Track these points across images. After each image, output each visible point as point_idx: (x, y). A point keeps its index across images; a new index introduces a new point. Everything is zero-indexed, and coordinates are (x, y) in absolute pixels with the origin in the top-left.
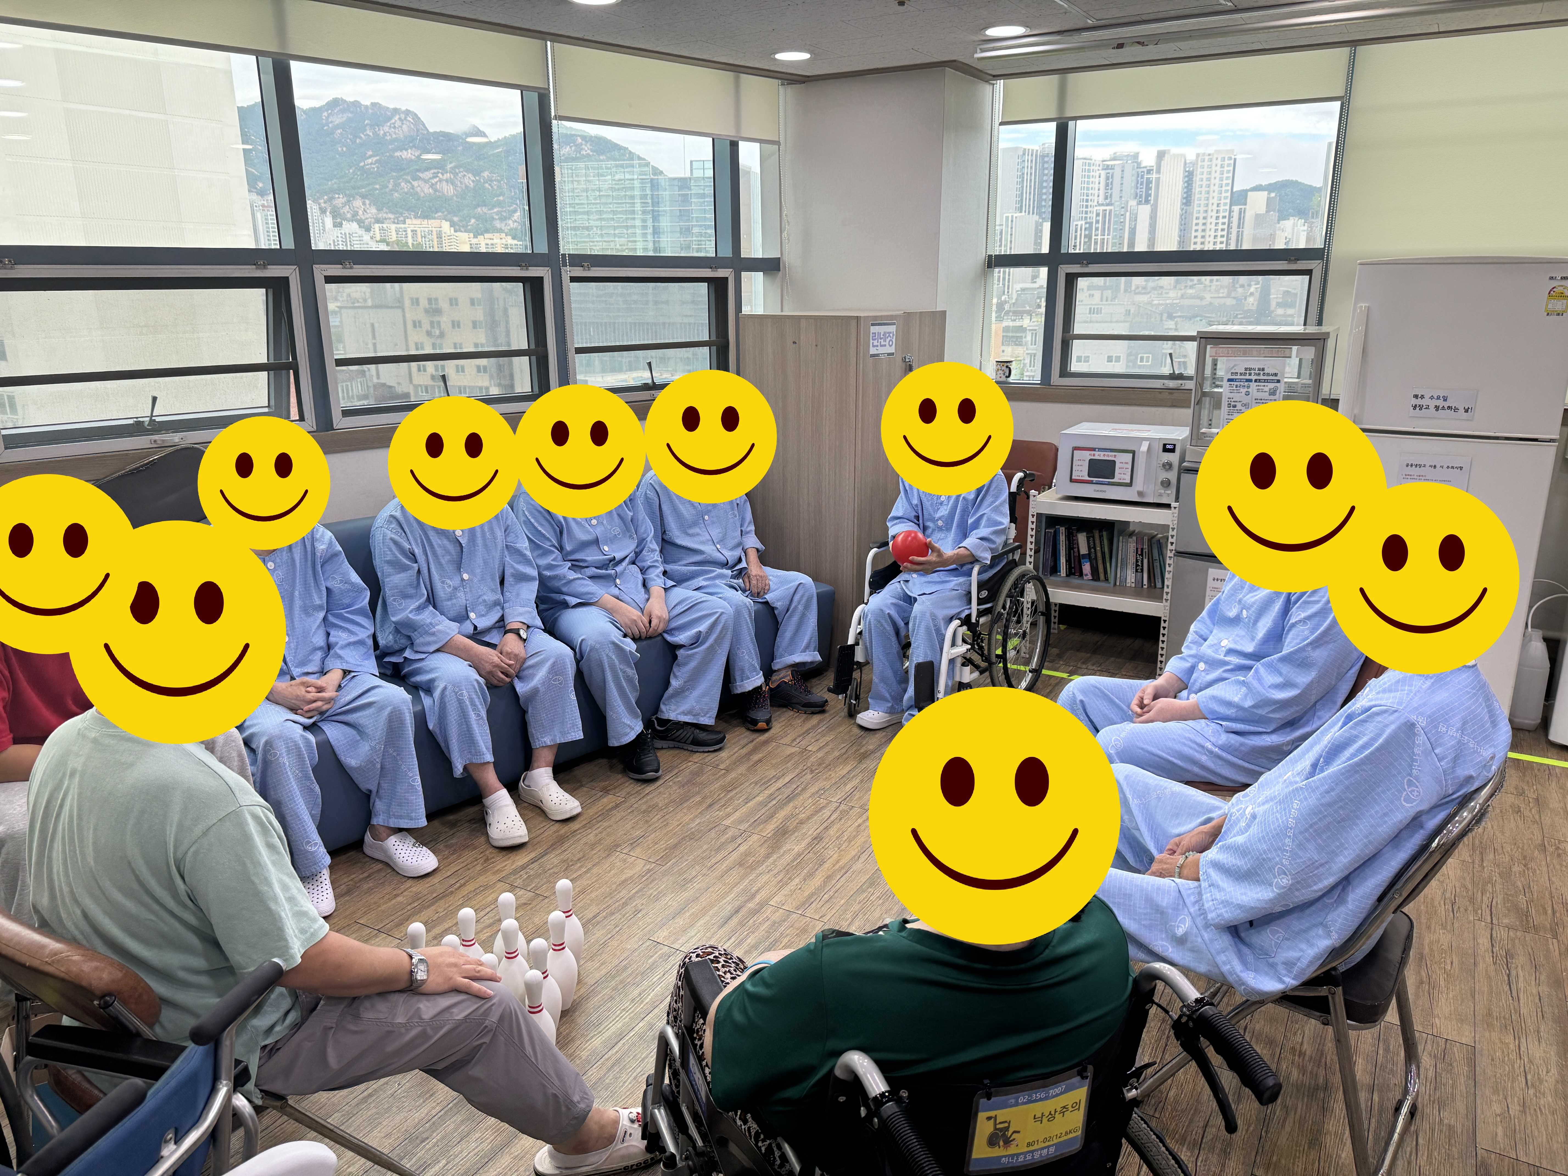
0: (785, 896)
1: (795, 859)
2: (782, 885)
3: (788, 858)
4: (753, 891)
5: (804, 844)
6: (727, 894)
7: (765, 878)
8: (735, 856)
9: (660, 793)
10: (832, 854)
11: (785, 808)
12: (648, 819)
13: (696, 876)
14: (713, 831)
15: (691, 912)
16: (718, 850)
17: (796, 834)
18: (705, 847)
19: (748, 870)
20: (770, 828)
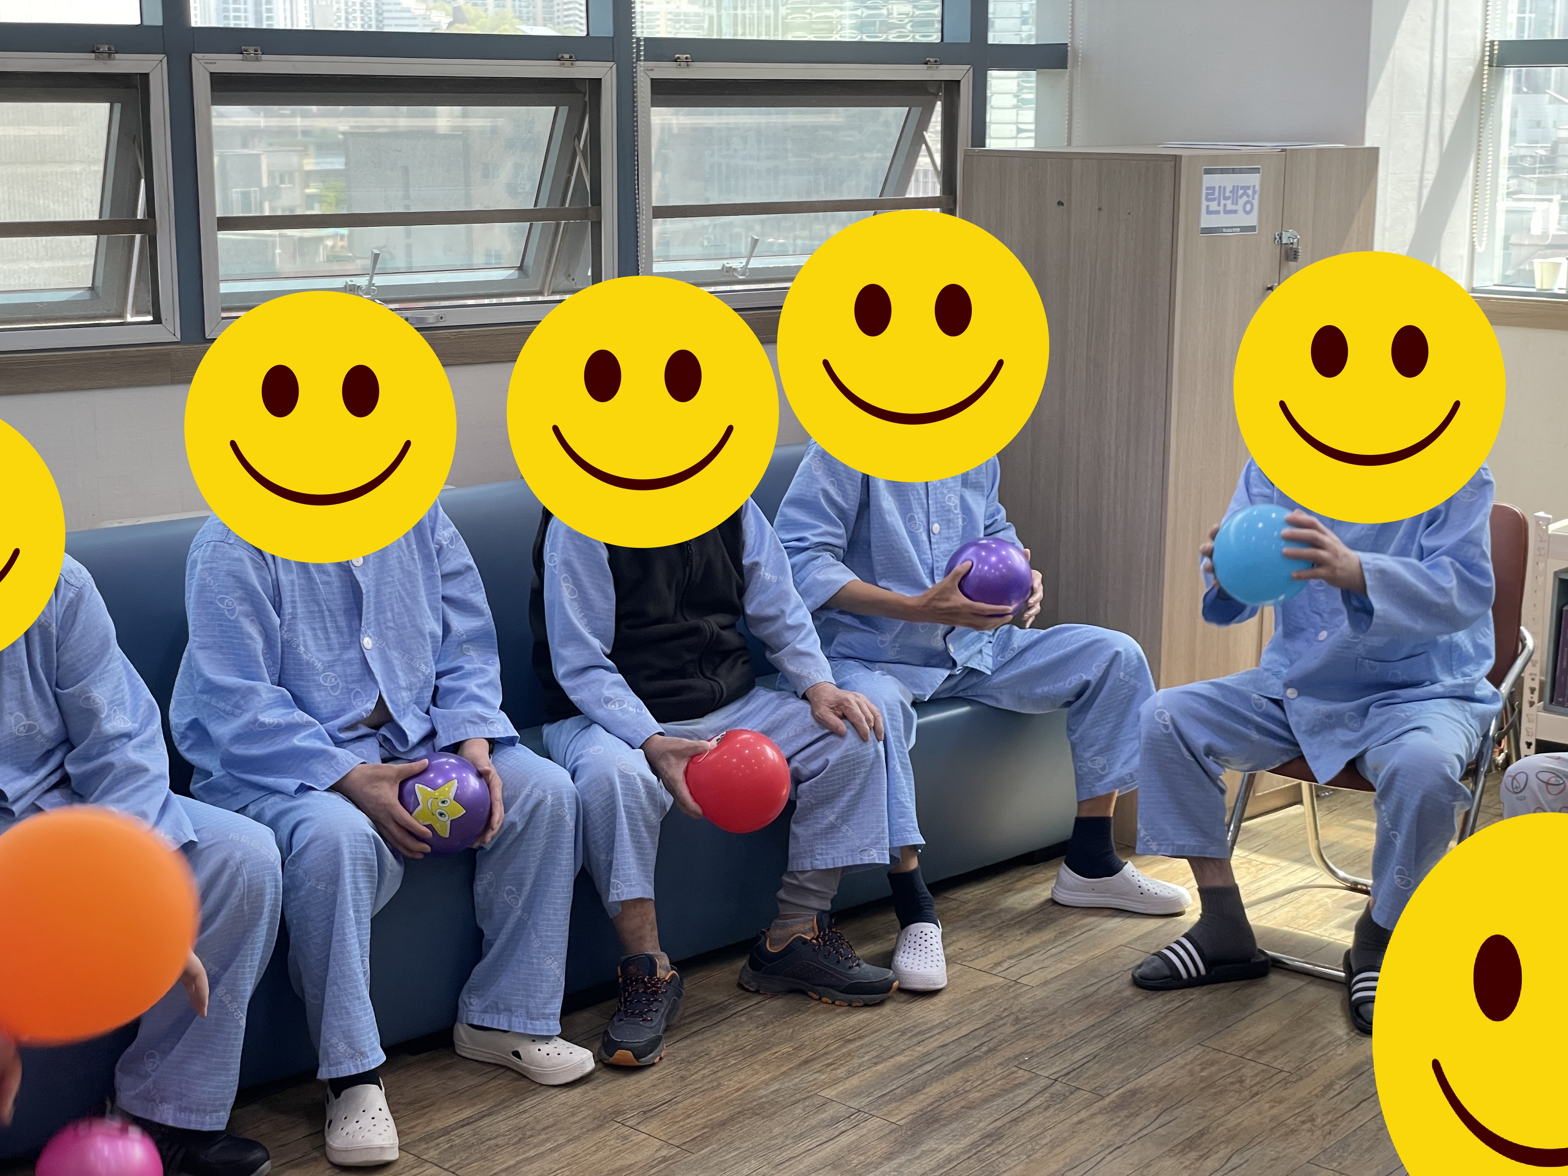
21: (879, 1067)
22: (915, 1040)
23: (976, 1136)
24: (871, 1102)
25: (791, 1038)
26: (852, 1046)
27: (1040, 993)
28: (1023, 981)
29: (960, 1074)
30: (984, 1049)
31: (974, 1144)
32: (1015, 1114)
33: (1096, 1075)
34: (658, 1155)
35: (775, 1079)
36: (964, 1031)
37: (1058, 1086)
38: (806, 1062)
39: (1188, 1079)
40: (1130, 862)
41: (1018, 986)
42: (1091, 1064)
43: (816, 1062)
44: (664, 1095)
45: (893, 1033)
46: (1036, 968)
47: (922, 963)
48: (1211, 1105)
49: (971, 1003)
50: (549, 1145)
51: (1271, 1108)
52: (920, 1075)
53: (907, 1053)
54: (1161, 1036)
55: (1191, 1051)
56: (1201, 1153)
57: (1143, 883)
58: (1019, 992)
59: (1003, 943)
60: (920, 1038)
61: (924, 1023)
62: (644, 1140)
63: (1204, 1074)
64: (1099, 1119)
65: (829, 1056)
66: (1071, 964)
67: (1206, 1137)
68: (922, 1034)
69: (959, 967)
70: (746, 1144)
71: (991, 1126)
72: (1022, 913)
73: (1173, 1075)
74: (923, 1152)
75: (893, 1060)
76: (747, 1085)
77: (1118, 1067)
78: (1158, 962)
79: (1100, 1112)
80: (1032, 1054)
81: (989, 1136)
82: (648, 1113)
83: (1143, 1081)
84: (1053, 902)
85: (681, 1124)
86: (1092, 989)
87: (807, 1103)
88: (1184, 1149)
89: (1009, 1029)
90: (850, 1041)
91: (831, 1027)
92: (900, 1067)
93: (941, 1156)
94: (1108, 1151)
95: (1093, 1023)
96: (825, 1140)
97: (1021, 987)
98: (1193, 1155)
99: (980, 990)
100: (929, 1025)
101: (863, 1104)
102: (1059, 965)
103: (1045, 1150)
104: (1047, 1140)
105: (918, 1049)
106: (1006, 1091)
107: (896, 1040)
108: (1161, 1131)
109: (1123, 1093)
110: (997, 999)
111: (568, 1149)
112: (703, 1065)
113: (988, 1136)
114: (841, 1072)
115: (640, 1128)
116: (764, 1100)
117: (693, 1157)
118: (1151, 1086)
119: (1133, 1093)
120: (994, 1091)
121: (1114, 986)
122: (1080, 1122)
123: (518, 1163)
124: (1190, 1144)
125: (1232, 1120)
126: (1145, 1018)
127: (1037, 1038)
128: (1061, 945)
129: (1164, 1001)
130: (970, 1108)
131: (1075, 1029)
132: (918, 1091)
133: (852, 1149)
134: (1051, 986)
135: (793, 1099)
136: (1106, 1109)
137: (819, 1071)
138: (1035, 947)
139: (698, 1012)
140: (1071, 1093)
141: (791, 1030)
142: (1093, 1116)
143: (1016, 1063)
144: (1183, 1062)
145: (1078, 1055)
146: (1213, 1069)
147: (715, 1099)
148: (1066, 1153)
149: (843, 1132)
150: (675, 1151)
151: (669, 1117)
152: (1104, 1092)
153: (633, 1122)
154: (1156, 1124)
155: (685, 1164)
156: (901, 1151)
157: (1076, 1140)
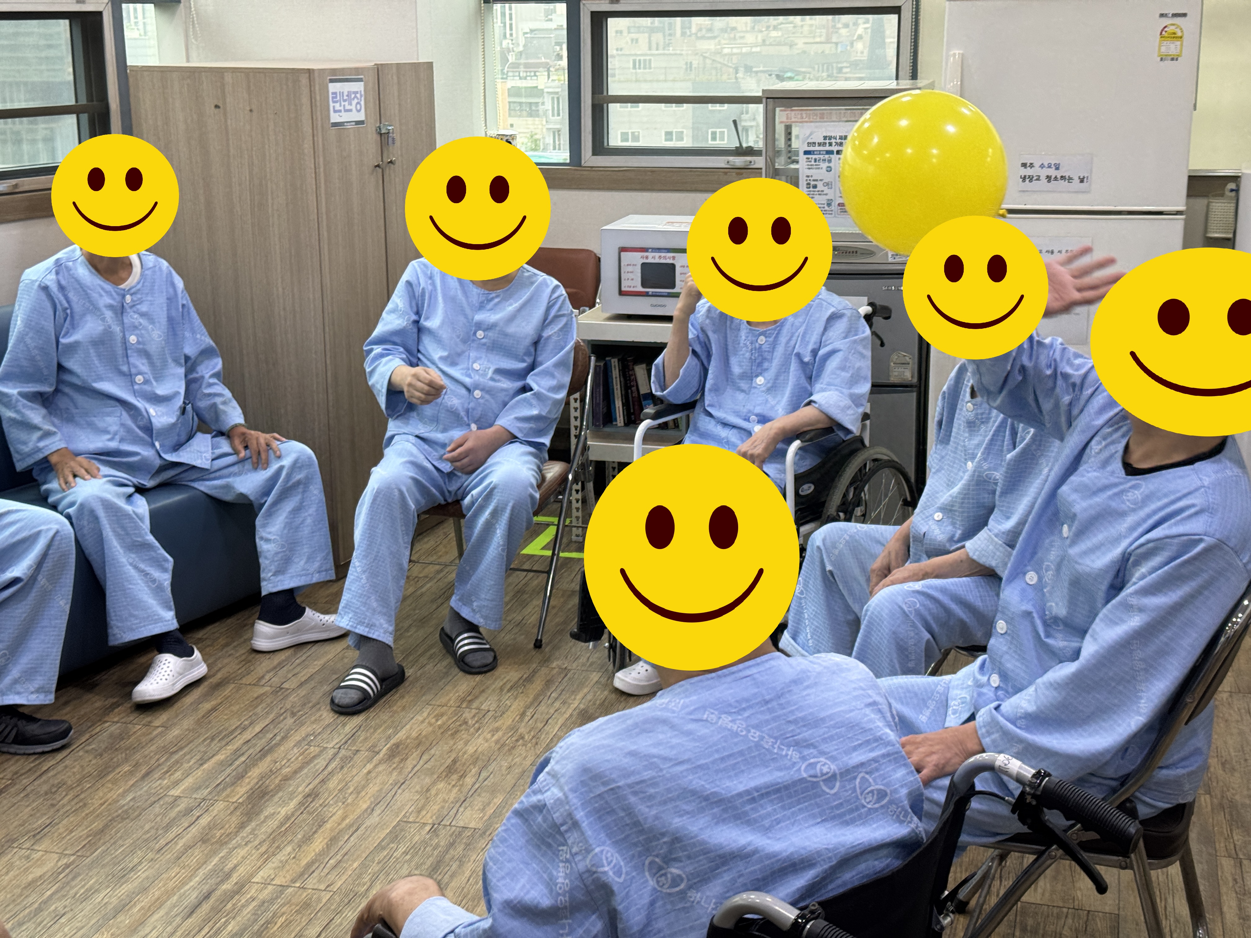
0: (275, 869)
1: (282, 824)
2: (267, 857)
3: (273, 824)
4: (226, 870)
5: (293, 804)
6: (190, 878)
7: (242, 852)
8: (194, 831)
9: (66, 767)
10: (335, 812)
11: (260, 765)
12: (55, 802)
14: (157, 805)
15: (138, 907)
16: (168, 827)
17: (280, 794)
18: (147, 827)
19: (214, 847)
20: (241, 791)
21: (205, 766)
22: (224, 743)
23: (300, 797)
24: (211, 792)
25: (126, 760)
26: (176, 757)
27: (302, 692)
28: (285, 686)
29: (269, 758)
30: (278, 738)
31: (301, 804)
32: (321, 777)
33: (366, 739)
34: (60, 864)
35: (128, 791)
36: (257, 729)
37: (343, 752)
38: (147, 774)
39: (431, 729)
41: (284, 690)
43: (157, 771)
44: (44, 820)
45: (205, 740)
46: (289, 676)
48: (452, 742)
49: (253, 710)
51: (493, 735)
52: (239, 766)
53: (222, 752)
54: (398, 704)
55: (424, 710)
56: (460, 775)
58: (286, 694)
60: (226, 741)
61: (225, 729)
62: (43, 855)
63: (439, 723)
64: (381, 768)
65: (161, 767)
66: (314, 669)
67: (458, 764)
68: (225, 737)
69: (233, 685)
70: (128, 841)
71: (307, 789)
73: (418, 729)
74: (266, 817)
75: (213, 760)
76: (108, 800)
77: (379, 731)
79: (380, 763)
80: (315, 734)
81: (309, 795)
82: (37, 836)
83: (401, 735)
87: (162, 803)
88: (447, 775)
89: (290, 721)
90: (175, 752)
92: (221, 763)
93: (280, 817)
94: (396, 788)
96: (188, 825)
97: (286, 691)
98: (455, 777)
99: (256, 698)
100: (229, 730)
101: (205, 794)
102: (307, 671)
103: (354, 796)
104: (352, 789)
105: (229, 748)
106: (308, 763)
107: (209, 745)
108: (427, 766)
109: (391, 747)
110: (272, 703)
112: (64, 793)
114: (178, 775)
115: (36, 847)
116: (126, 808)
117: (88, 859)
118: (407, 738)
119: (397, 745)
120: (299, 765)
122: (369, 772)
125: (471, 749)
127: (313, 723)
130: (287, 780)
132: (243, 777)
133: (212, 826)
134: (307, 686)
135: (149, 802)
136: (383, 760)
137: (160, 779)
140: (355, 755)
141: (124, 755)
142: (376, 766)
143: (306, 742)
144: (421, 719)
146: (443, 719)
147: (87, 815)
148: (369, 795)
149: (198, 817)
150: (72, 858)
151: (56, 835)
152: (377, 749)
153: (27, 845)
154: (421, 762)
155: (85, 865)
156: (250, 820)
157: (371, 785)
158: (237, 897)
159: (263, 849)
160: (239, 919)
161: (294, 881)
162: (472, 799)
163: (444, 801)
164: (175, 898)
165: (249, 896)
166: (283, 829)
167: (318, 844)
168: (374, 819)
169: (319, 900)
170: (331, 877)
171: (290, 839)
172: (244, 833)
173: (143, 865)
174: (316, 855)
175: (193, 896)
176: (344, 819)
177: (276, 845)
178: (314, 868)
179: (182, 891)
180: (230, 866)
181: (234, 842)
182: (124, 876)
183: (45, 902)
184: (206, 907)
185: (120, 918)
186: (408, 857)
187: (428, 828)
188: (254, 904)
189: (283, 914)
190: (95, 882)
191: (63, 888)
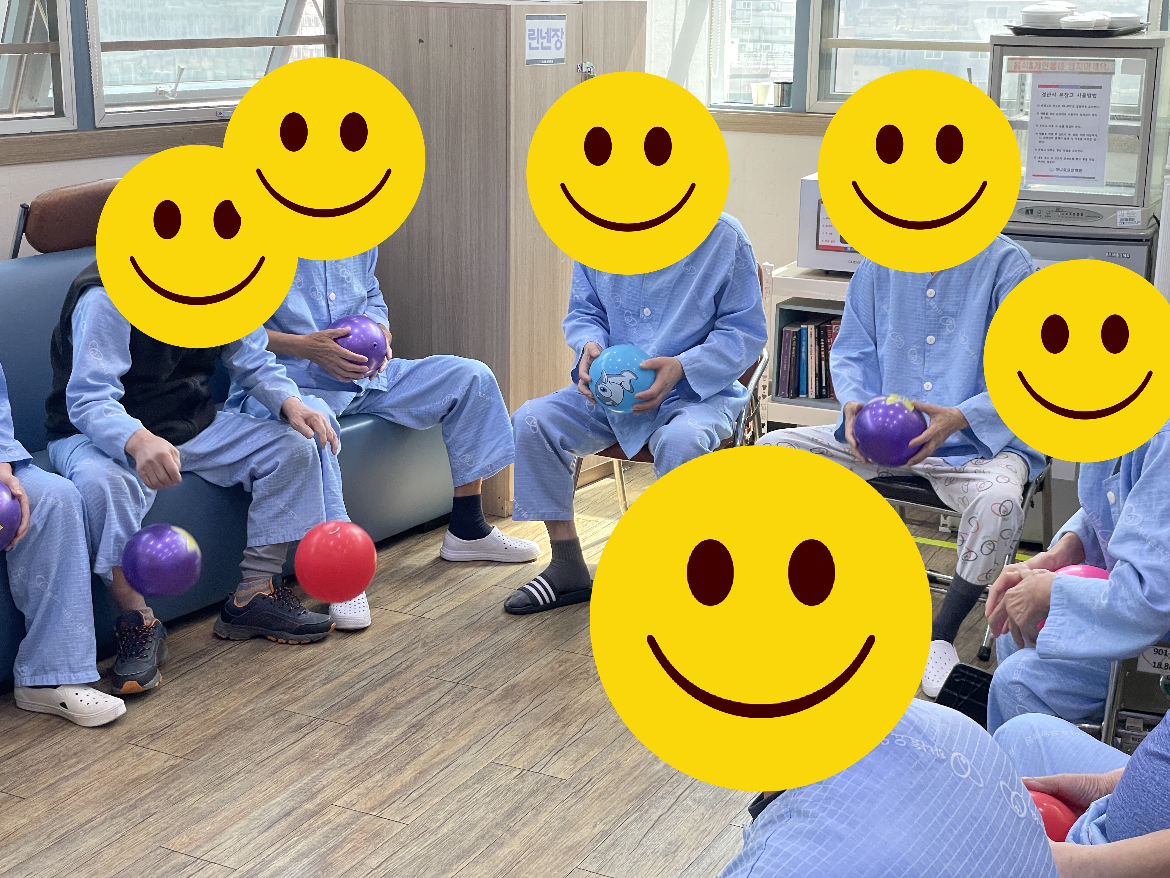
0: (359, 795)
1: (380, 751)
2: (356, 782)
3: (371, 750)
4: (314, 790)
5: (396, 733)
6: (278, 793)
7: (334, 774)
8: (297, 748)
9: (202, 672)
11: (378, 690)
12: (181, 705)
13: (238, 773)
14: (271, 718)
16: (274, 741)
17: (388, 722)
18: (256, 738)
20: (352, 715)
21: (328, 686)
22: (352, 664)
23: (405, 727)
24: (325, 712)
25: (258, 672)
26: (305, 673)
27: (440, 624)
28: (426, 616)
29: (388, 685)
30: (404, 666)
31: (404, 733)
32: (430, 710)
33: (486, 677)
34: (167, 765)
35: (250, 702)
36: (388, 654)
37: (460, 687)
38: (273, 687)
39: (551, 674)
40: (496, 527)
41: (423, 620)
42: (481, 669)
43: (280, 686)
44: (166, 721)
45: (335, 661)
46: (434, 606)
47: (352, 609)
48: (568, 690)
49: (391, 635)
50: (80, 766)
52: (358, 689)
53: (347, 674)
54: (528, 645)
55: (551, 654)
56: (565, 723)
57: (506, 541)
58: (424, 624)
59: (409, 591)
60: (355, 663)
61: (358, 652)
62: (154, 755)
63: (561, 669)
64: (491, 707)
65: (288, 682)
66: (459, 602)
67: (567, 712)
68: (356, 660)
69: (379, 610)
70: (234, 750)
71: (415, 719)
72: (420, 569)
73: (540, 672)
74: (367, 742)
75: (337, 680)
76: (229, 708)
77: (500, 670)
78: (522, 594)
79: (491, 702)
80: (438, 667)
82: (155, 735)
83: (520, 677)
84: (442, 559)
85: (182, 740)
86: (477, 617)
87: (277, 717)
88: (553, 722)
89: (420, 651)
90: (304, 669)
91: (288, 661)
92: (342, 685)
93: (380, 744)
94: (499, 728)
95: (480, 641)
96: (293, 741)
97: (425, 621)
98: (559, 725)
99: (396, 625)
100: (361, 653)
101: (319, 713)
102: (451, 603)
103: (455, 732)
104: (456, 725)
105: (355, 670)
106: (423, 695)
107: (338, 665)
108: (536, 710)
109: (506, 688)
110: (409, 631)
111: (96, 767)
112: (193, 697)
113: (413, 727)
114: (300, 692)
115: (151, 746)
116: (243, 717)
117: (194, 763)
118: (525, 681)
119: (514, 686)
120: (414, 695)
121: (492, 614)
122: (478, 710)
123: (57, 781)
124: (556, 718)
125: (584, 698)
126: (516, 635)
127: (441, 655)
128: (451, 588)
129: (528, 622)
130: (399, 708)
131: (467, 646)
132: (358, 700)
133: (313, 746)
134: (447, 618)
135: (266, 714)
136: (495, 699)
137: (283, 693)
138: (432, 591)
139: (184, 659)
140: (470, 691)
141: (258, 666)
142: (486, 705)
143: (428, 674)
144: (546, 663)
145: (472, 664)
146: (568, 665)
147: (206, 720)
148: (471, 733)
149: (306, 734)
150: (179, 760)
151: (172, 737)
152: (493, 688)
153: (144, 743)
154: (532, 706)
155: (188, 769)
156: (351, 743)
157: (476, 723)
158: (315, 818)
159: (354, 774)
160: (310, 839)
161: (373, 809)
162: (568, 749)
163: (541, 748)
164: (259, 811)
165: (326, 819)
166: (379, 756)
167: (407, 775)
168: (468, 757)
169: (390, 831)
170: (409, 810)
171: (383, 767)
172: (341, 756)
173: (241, 775)
174: (402, 786)
175: (276, 811)
176: (439, 754)
177: (367, 772)
178: (396, 798)
179: (268, 805)
180: (320, 786)
181: (330, 763)
182: (220, 783)
183: (140, 800)
184: (284, 823)
185: (203, 824)
186: (489, 799)
187: (517, 772)
188: (330, 826)
189: (354, 839)
190: (192, 787)
191: (162, 788)
